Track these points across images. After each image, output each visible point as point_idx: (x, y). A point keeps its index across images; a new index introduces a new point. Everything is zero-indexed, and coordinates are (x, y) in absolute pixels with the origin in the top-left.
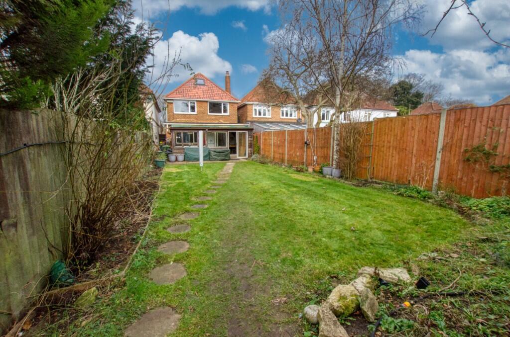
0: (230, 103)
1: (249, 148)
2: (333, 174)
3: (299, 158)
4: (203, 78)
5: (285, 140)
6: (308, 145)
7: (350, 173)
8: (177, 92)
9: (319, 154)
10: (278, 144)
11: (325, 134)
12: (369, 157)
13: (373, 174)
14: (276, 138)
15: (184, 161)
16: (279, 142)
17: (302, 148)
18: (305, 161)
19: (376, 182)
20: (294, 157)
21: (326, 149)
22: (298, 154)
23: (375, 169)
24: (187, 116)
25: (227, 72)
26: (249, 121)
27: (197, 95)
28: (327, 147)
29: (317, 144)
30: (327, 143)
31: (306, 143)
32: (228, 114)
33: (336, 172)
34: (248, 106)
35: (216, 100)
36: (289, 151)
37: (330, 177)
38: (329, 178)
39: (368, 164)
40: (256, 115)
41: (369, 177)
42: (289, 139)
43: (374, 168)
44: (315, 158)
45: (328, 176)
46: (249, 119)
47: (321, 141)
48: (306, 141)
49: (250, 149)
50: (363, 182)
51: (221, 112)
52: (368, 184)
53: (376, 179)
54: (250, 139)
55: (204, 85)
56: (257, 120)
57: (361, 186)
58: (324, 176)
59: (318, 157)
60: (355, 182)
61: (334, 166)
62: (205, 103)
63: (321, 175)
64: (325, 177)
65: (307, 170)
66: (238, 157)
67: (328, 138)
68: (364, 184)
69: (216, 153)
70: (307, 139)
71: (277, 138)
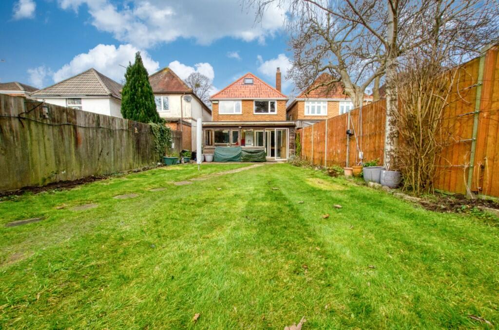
0: (278, 100)
1: (290, 148)
2: (382, 181)
3: (340, 157)
4: (252, 77)
5: (325, 133)
6: (351, 135)
7: (416, 176)
8: (224, 92)
9: (367, 147)
10: (318, 140)
11: (376, 112)
12: (470, 143)
13: (481, 181)
14: (316, 132)
15: (213, 161)
16: (319, 138)
17: (344, 141)
18: (347, 161)
19: (490, 202)
20: (335, 156)
21: (377, 137)
22: (339, 151)
23: (487, 169)
24: (232, 116)
25: (278, 68)
26: (299, 120)
27: (243, 94)
28: (380, 135)
29: (363, 133)
30: (380, 127)
31: (347, 133)
32: (275, 113)
33: (388, 176)
34: (299, 103)
35: (262, 98)
36: (329, 148)
37: (377, 185)
38: (374, 187)
39: (465, 157)
40: (308, 113)
41: (468, 190)
42: (330, 130)
43: (483, 167)
44: (361, 155)
45: (371, 184)
46: (299, 118)
47: (371, 125)
48: (348, 129)
49: (291, 150)
50: (452, 199)
51: (267, 111)
52: (464, 207)
53: (489, 195)
54: (291, 137)
55: (252, 84)
56: (309, 118)
57: (445, 210)
58: (366, 184)
59: (365, 152)
60: (428, 198)
61: (387, 165)
62: (251, 102)
63: (361, 182)
64: (367, 186)
65: (342, 173)
66: (276, 160)
67: (380, 119)
68: (452, 205)
69: (247, 154)
70: (351, 127)
71: (318, 131)
